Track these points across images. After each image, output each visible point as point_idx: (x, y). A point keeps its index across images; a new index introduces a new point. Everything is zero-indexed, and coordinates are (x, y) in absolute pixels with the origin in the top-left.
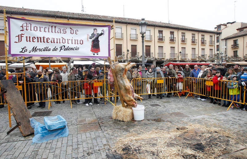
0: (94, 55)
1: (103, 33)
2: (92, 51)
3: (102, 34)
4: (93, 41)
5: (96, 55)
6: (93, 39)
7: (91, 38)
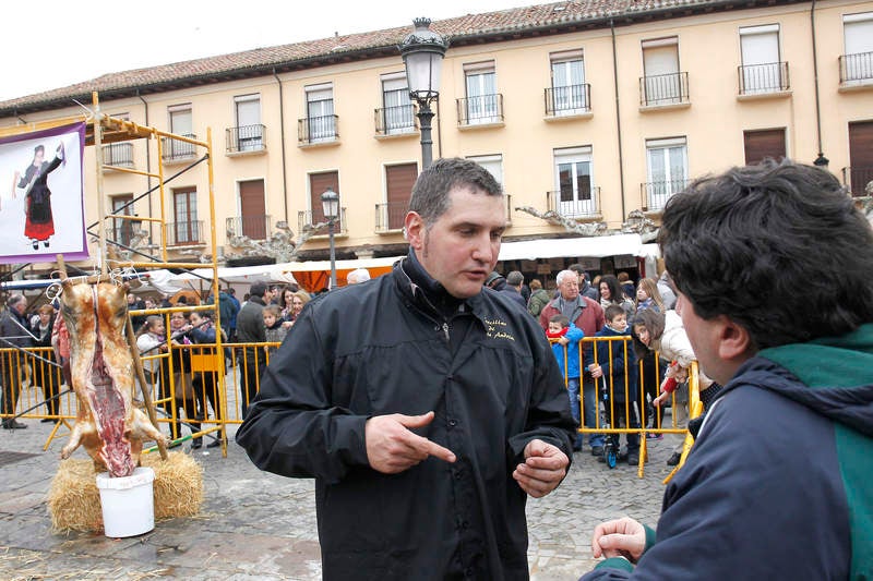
0: (36, 248)
1: (60, 157)
2: (29, 233)
3: (57, 163)
4: (31, 195)
5: (42, 250)
6: (29, 186)
7: (22, 186)
